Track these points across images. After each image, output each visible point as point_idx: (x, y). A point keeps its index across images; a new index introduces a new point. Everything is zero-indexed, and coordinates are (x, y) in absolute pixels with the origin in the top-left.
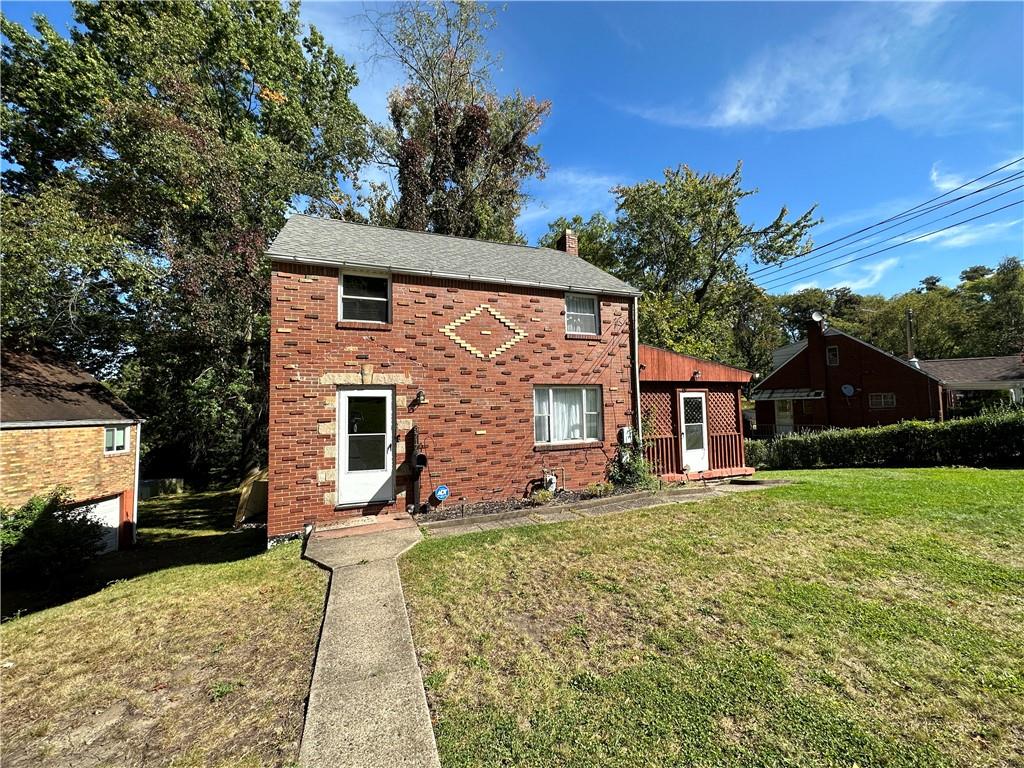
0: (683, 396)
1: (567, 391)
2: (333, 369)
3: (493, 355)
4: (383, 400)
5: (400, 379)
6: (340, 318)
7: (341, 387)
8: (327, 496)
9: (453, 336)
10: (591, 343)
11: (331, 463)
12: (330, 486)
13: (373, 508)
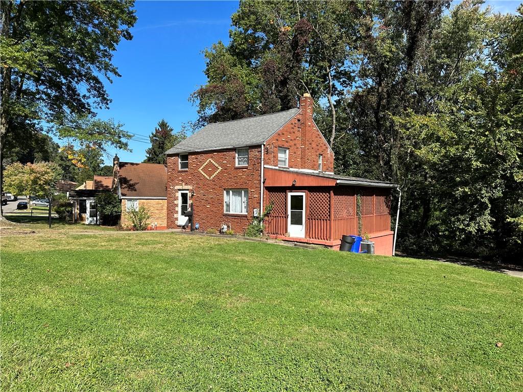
0: (290, 194)
1: (237, 191)
2: (177, 184)
3: (212, 178)
4: (187, 193)
5: (190, 187)
6: (180, 169)
7: (179, 190)
8: (176, 221)
9: (201, 172)
10: (244, 170)
11: (177, 212)
12: (177, 219)
13: (184, 227)
